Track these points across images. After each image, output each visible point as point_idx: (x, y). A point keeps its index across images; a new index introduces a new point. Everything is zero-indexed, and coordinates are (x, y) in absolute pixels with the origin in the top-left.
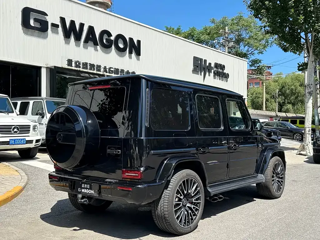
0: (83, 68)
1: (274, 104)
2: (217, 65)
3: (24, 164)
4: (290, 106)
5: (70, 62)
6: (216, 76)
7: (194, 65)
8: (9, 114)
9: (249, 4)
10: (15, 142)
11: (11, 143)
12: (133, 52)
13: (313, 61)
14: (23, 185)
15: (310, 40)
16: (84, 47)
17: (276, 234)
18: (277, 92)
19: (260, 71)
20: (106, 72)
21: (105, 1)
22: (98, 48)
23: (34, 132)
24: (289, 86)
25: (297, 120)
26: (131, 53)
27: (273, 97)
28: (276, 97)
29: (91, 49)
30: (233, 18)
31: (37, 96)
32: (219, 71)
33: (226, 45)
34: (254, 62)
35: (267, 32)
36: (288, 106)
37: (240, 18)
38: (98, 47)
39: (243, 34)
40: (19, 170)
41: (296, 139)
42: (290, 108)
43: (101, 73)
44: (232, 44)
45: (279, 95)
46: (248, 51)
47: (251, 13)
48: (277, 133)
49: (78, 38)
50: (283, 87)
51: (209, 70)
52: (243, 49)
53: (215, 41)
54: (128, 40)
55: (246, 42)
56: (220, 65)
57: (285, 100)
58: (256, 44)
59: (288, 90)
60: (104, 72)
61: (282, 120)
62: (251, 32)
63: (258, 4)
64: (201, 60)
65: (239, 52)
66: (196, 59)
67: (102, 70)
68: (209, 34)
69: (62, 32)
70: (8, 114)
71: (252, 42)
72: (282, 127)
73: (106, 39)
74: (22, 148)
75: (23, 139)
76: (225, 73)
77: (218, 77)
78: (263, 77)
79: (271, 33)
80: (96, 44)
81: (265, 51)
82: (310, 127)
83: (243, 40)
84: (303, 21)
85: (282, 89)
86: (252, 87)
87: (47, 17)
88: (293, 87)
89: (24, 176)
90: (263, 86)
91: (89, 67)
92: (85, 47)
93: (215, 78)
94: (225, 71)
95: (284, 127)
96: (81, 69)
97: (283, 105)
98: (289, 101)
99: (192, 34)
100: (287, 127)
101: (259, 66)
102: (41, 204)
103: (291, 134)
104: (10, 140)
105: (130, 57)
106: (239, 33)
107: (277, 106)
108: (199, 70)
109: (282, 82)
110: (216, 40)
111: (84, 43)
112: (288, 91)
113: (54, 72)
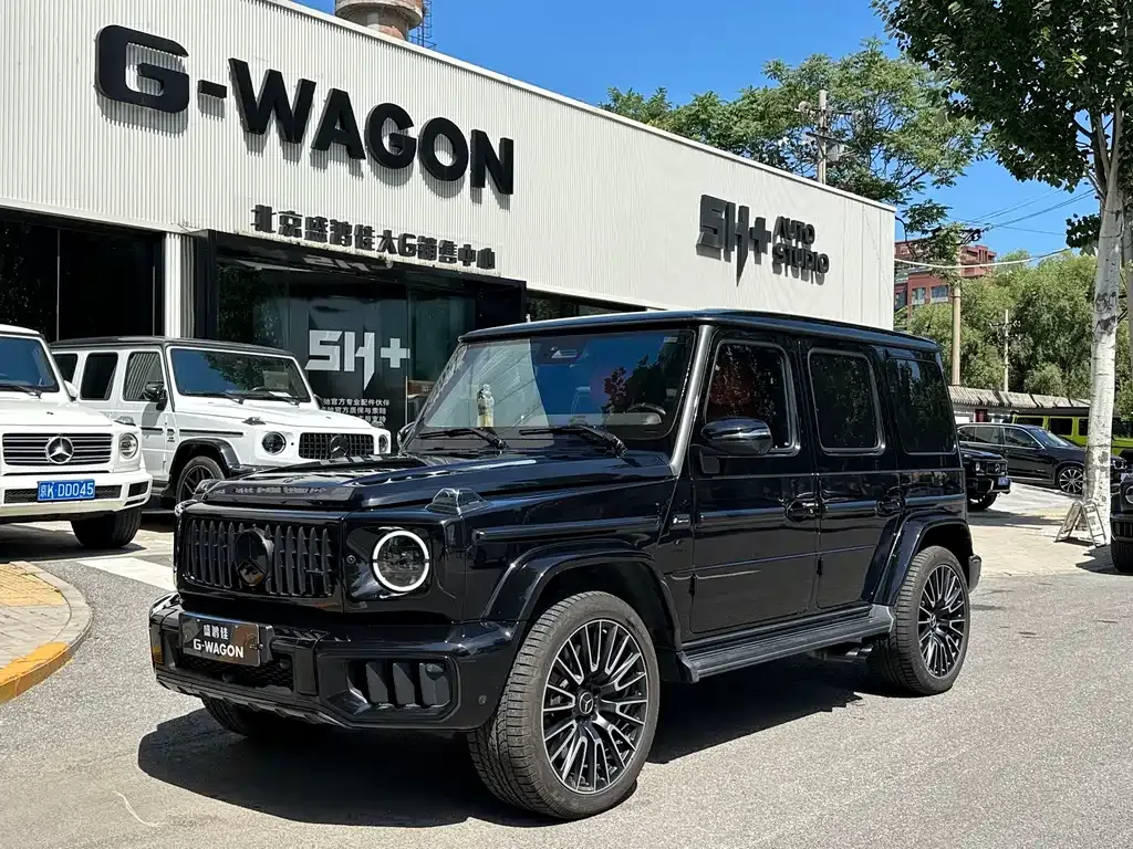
0: (310, 237)
1: (996, 362)
2: (784, 226)
3: (88, 567)
4: (1052, 371)
5: (263, 215)
6: (783, 265)
7: (703, 227)
8: (44, 395)
9: (892, 11)
10: (57, 491)
11: (42, 494)
12: (486, 182)
13: (1118, 213)
14: (72, 637)
15: (1107, 137)
16: (314, 163)
17: (914, 815)
18: (1007, 322)
19: (941, 246)
20: (392, 251)
21: (401, 4)
22: (363, 169)
23: (123, 459)
24: (1050, 297)
25: (1071, 420)
26: (478, 183)
27: (994, 338)
28: (1003, 337)
29: (338, 169)
30: (847, 58)
31: (150, 335)
32: (794, 245)
33: (820, 154)
34: (921, 216)
35: (956, 112)
36: (1047, 368)
37: (872, 60)
38: (365, 164)
39: (881, 117)
40: (66, 590)
41: (1066, 488)
42: (1052, 377)
43: (374, 254)
44: (839, 151)
45: (1014, 331)
46: (898, 175)
47: (899, 45)
48: (993, 465)
49: (292, 134)
50: (1029, 302)
51: (757, 242)
52: (881, 168)
53: (780, 142)
54: (468, 138)
55: (892, 145)
56: (798, 227)
57: (1034, 348)
58: (925, 152)
59: (1048, 312)
60: (383, 250)
61: (1019, 421)
62: (911, 109)
63: (923, 11)
64: (729, 207)
65: (867, 180)
66: (709, 205)
67: (377, 242)
68: (762, 118)
69: (237, 113)
70: (39, 395)
71: (913, 143)
72: (1019, 444)
73: (392, 137)
74: (83, 514)
75: (86, 482)
76: (815, 253)
77: (789, 267)
78: (950, 267)
79: (969, 115)
80: (354, 153)
81: (959, 175)
82: (1106, 445)
83: (882, 138)
84: (1081, 71)
85: (1024, 309)
86: (922, 301)
87: (185, 61)
88: (1064, 303)
89: (81, 609)
90: (954, 297)
91: (329, 233)
92: (318, 164)
93: (777, 270)
94: (814, 248)
95: (1024, 445)
96: (303, 241)
97: (1030, 368)
98: (1051, 352)
99: (702, 117)
100: (1038, 447)
101: (939, 229)
102: (124, 704)
103: (1051, 469)
104: (40, 484)
105: (477, 198)
106: (866, 114)
107: (1007, 371)
108: (720, 243)
109: (1024, 284)
110: (785, 139)
111: (313, 148)
112: (1046, 317)
113: (210, 250)
